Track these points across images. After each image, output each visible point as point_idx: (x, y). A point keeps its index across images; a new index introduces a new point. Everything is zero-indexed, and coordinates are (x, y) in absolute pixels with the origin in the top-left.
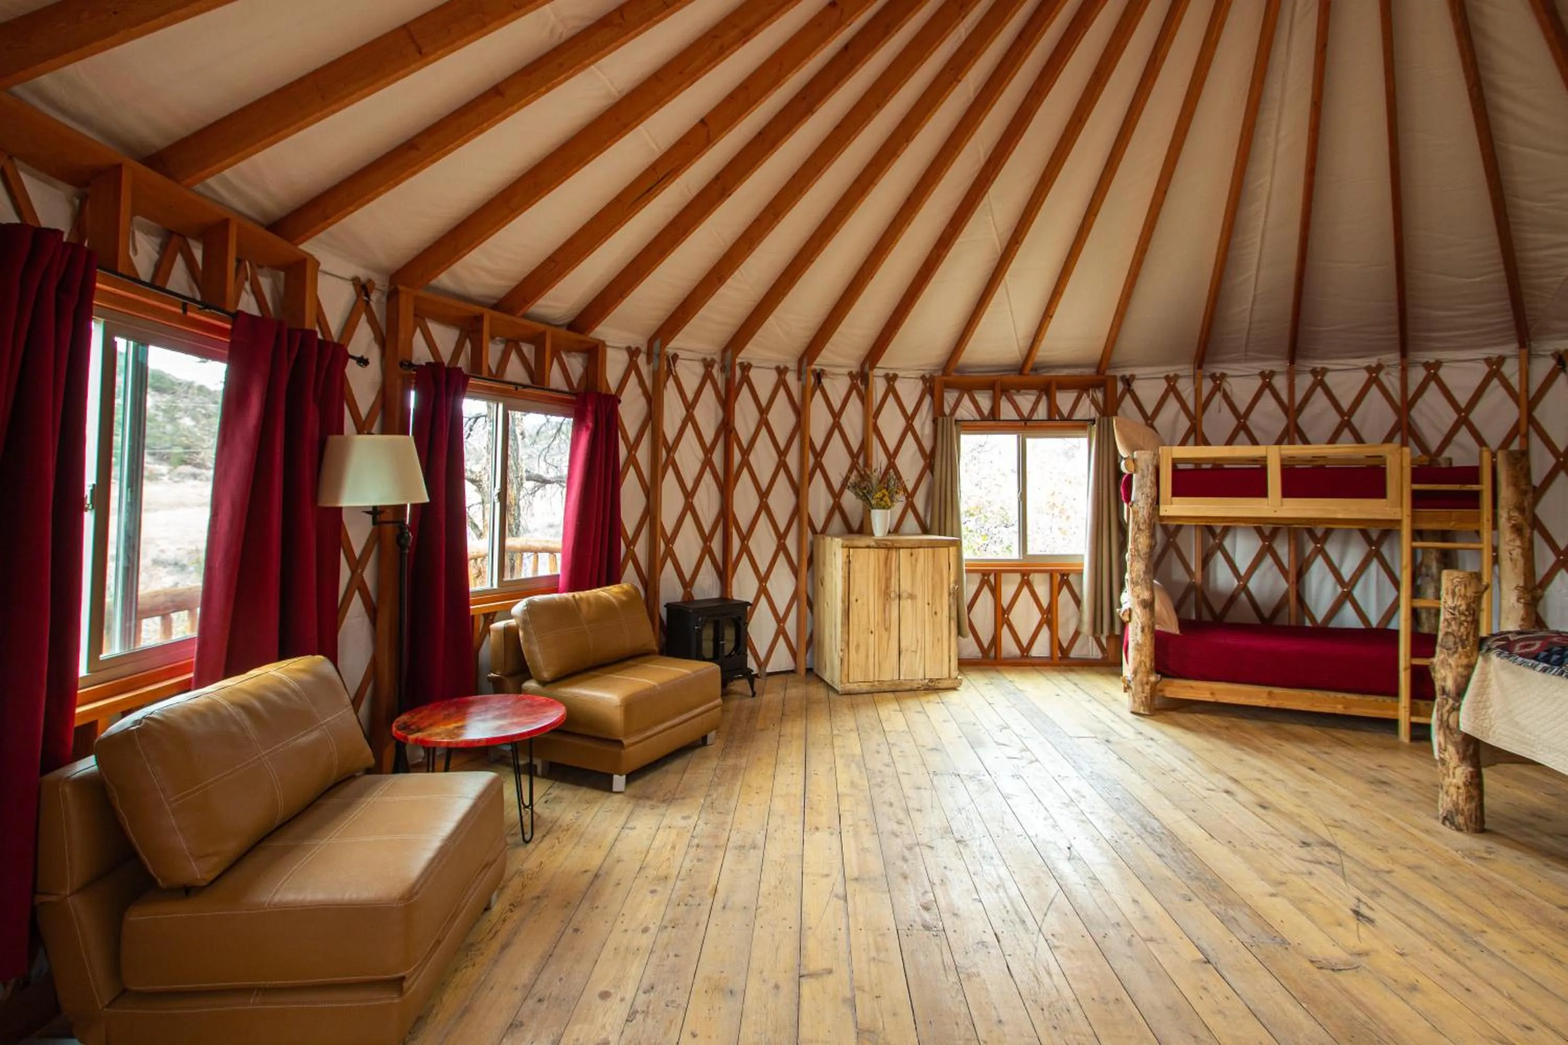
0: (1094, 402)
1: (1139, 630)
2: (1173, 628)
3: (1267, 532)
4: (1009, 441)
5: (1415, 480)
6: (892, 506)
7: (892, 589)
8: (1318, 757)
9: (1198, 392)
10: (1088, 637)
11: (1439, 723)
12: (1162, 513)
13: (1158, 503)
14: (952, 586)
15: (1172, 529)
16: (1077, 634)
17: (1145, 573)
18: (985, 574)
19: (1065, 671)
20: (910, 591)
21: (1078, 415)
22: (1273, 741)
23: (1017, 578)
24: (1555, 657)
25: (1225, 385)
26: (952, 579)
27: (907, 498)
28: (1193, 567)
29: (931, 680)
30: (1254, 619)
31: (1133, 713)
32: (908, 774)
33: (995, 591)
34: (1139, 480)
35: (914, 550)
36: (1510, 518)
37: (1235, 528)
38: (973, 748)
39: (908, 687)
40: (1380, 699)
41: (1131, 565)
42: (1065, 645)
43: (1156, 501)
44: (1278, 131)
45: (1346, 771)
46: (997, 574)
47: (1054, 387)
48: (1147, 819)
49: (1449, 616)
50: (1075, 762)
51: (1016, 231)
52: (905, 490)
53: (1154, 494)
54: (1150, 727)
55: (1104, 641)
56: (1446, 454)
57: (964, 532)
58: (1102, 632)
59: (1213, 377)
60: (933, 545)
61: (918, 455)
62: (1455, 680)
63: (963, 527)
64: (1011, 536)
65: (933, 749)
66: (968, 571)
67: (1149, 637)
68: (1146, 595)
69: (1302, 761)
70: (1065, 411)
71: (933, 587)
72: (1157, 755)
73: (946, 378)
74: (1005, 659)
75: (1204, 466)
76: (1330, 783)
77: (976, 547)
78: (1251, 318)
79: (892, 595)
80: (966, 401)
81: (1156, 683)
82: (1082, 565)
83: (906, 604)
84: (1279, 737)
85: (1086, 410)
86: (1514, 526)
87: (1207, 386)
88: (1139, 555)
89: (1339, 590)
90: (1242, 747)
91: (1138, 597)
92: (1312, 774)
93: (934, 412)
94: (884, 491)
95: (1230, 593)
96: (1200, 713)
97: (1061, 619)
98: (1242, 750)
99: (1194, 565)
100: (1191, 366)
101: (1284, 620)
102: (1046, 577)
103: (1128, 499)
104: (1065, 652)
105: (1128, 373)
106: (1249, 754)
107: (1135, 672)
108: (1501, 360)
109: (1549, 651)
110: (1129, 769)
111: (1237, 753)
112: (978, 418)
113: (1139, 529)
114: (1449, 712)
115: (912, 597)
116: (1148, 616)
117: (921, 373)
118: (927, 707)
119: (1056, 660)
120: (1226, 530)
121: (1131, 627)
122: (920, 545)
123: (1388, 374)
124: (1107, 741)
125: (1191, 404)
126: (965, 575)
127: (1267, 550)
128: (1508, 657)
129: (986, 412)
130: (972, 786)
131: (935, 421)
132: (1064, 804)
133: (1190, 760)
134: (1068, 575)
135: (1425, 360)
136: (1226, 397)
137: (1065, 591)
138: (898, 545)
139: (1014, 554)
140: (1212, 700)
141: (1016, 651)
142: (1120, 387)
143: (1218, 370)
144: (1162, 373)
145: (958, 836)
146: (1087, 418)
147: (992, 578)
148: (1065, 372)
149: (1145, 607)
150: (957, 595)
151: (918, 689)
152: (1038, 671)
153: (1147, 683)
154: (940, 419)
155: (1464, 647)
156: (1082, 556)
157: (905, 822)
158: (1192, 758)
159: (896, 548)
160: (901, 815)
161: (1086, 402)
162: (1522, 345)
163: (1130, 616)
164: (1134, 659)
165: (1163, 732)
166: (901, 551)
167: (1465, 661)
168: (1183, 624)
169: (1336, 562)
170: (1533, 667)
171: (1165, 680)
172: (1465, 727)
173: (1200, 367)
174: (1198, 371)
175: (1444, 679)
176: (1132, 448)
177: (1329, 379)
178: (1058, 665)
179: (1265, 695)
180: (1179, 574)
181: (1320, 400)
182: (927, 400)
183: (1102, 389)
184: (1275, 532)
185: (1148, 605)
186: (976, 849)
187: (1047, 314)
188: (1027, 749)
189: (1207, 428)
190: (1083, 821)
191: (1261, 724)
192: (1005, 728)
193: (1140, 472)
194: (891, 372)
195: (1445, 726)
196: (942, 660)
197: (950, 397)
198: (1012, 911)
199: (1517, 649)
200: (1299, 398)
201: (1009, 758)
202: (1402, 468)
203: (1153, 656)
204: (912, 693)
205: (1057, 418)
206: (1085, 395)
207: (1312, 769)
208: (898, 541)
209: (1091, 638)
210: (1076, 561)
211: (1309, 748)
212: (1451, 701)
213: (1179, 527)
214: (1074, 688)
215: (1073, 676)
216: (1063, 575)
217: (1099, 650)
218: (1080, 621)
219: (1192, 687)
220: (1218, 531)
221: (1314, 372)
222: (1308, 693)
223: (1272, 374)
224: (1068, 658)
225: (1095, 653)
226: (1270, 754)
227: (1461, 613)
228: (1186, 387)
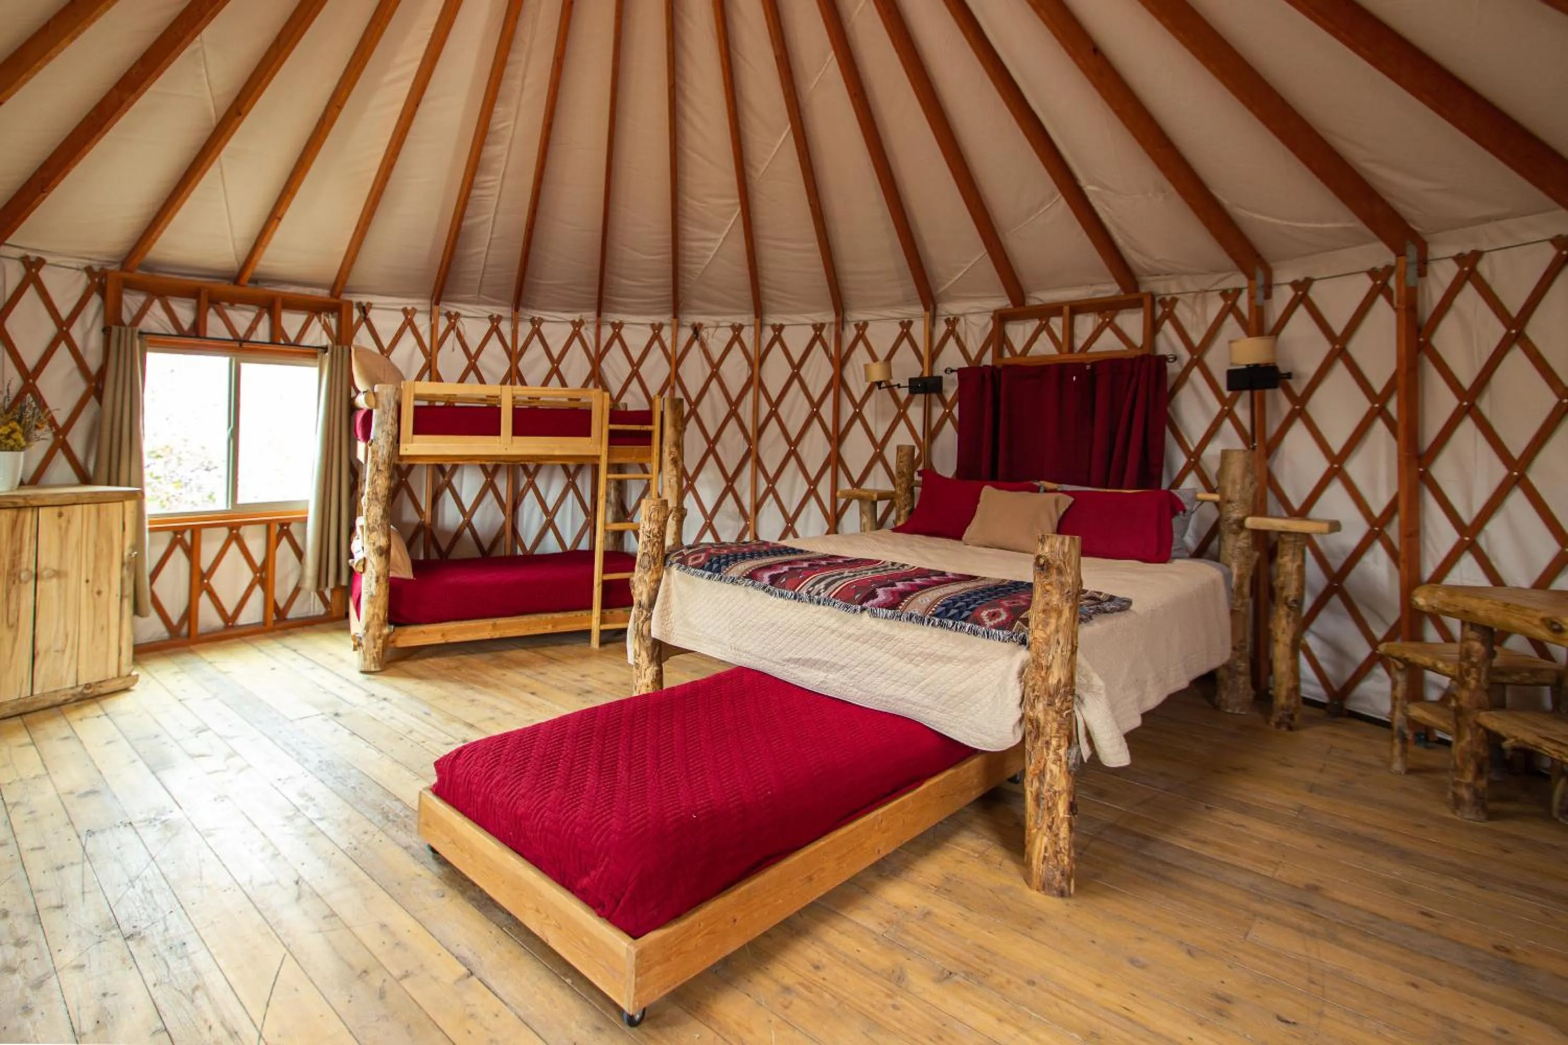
0: (326, 327)
1: (374, 580)
2: (406, 572)
3: (490, 469)
4: (219, 365)
5: (612, 421)
6: (28, 446)
7: (24, 566)
8: (537, 680)
9: (433, 329)
10: (309, 593)
11: (635, 632)
12: (402, 452)
13: (398, 442)
14: (126, 554)
15: (404, 468)
16: (297, 590)
17: (382, 517)
18: (178, 532)
19: (281, 636)
20: (56, 568)
21: (307, 341)
22: (499, 672)
23: (224, 533)
24: (715, 566)
25: (459, 325)
26: (128, 543)
27: (56, 435)
28: (423, 507)
29: (88, 686)
30: (477, 554)
31: (363, 672)
32: (42, 848)
33: (192, 552)
34: (379, 417)
35: (64, 509)
36: (670, 453)
37: (463, 465)
38: (153, 773)
39: (47, 704)
40: (579, 613)
41: (368, 510)
42: (281, 605)
43: (397, 440)
44: (524, 77)
45: (560, 689)
46: (196, 531)
47: (279, 305)
48: (389, 803)
49: (646, 539)
50: (298, 754)
51: (238, 98)
52: (52, 422)
53: (395, 431)
54: (384, 686)
55: (328, 594)
56: (623, 400)
57: (147, 479)
58: (327, 585)
59: (448, 315)
60: (98, 500)
61: (77, 375)
62: (649, 594)
63: (146, 472)
64: (218, 483)
65: (87, 794)
66: (151, 530)
67: (384, 586)
68: (383, 542)
69: (524, 687)
70: (292, 335)
71: (97, 557)
72: (392, 718)
73: (126, 275)
74: (202, 634)
75: (437, 404)
76: (549, 704)
77: (164, 497)
78: (486, 261)
79: (23, 576)
80: (156, 308)
81: (389, 635)
82: (307, 512)
83: (49, 586)
84: (500, 666)
85: (317, 336)
86: (672, 459)
87: (443, 324)
88: (377, 499)
89: (545, 518)
90: (471, 685)
91: (374, 544)
92: (533, 699)
93: (106, 319)
94: (14, 425)
95: (455, 530)
96: (430, 657)
97: (278, 576)
98: (472, 688)
99: (424, 503)
100: (428, 301)
101: (502, 550)
102: (262, 529)
103: (366, 437)
104: (281, 613)
105: (365, 299)
106: (480, 693)
107: (367, 628)
108: (661, 326)
109: (710, 561)
110: (363, 745)
111: (470, 693)
112: (173, 331)
113: (378, 470)
114: (643, 622)
115: (59, 574)
116: (383, 564)
117: (87, 262)
118: (78, 726)
119: (270, 624)
120: (455, 467)
121: (364, 578)
122: (77, 501)
123: (586, 329)
124: (337, 715)
125: (427, 340)
126: (147, 535)
127: (490, 485)
128: (684, 570)
129: (186, 326)
130: (151, 835)
131: (106, 331)
132: (287, 817)
133: (426, 713)
134: (288, 524)
135: (612, 320)
136: (459, 336)
137: (285, 542)
138: (35, 503)
139: (220, 504)
140: (443, 642)
141: (218, 622)
142: (356, 314)
143: (453, 308)
144: (401, 304)
145: (127, 928)
146: (318, 345)
147: (187, 536)
148: (292, 289)
149: (381, 555)
150: (133, 565)
151: (65, 702)
152: (246, 642)
153: (379, 637)
154: (115, 329)
155: (655, 564)
156: (307, 502)
157: (32, 937)
158: (428, 711)
159: (33, 507)
160: (23, 927)
161: (316, 328)
162: (675, 316)
163: (364, 566)
164: (367, 613)
165: (397, 688)
166: (41, 510)
167: (655, 577)
168: (417, 566)
169: (543, 495)
170: (702, 576)
171: (399, 630)
172: (655, 634)
173: (437, 304)
174: (435, 308)
175: (641, 594)
176: (372, 380)
177: (544, 328)
178: (272, 630)
179: (490, 627)
180: (410, 515)
181: (536, 348)
182: (95, 302)
183: (336, 314)
184: (497, 468)
185: (384, 552)
186: (157, 940)
187: (274, 216)
188: (234, 754)
189: (441, 366)
190: (312, 835)
191: (487, 656)
192: (204, 730)
193: (381, 407)
194: (33, 255)
195: (640, 635)
196: (107, 654)
197: (132, 302)
198: (216, 1025)
199: (690, 563)
200: (520, 344)
201: (209, 773)
202: (603, 410)
203: (386, 608)
204: (55, 710)
205: (282, 342)
206: (316, 319)
207: (533, 694)
208: (35, 497)
209: (312, 593)
210: (301, 508)
211: (527, 672)
212: (645, 612)
213: (411, 467)
214: (294, 655)
215: (292, 641)
216: (282, 525)
217: (322, 606)
218: (301, 577)
219: (424, 632)
220: (448, 469)
221: (533, 321)
222: (525, 619)
223: (500, 318)
224: (285, 619)
225: (318, 608)
226: (497, 687)
227: (655, 536)
228: (422, 322)
